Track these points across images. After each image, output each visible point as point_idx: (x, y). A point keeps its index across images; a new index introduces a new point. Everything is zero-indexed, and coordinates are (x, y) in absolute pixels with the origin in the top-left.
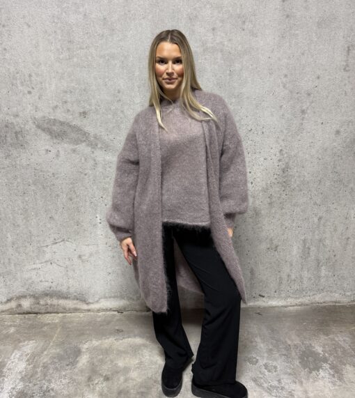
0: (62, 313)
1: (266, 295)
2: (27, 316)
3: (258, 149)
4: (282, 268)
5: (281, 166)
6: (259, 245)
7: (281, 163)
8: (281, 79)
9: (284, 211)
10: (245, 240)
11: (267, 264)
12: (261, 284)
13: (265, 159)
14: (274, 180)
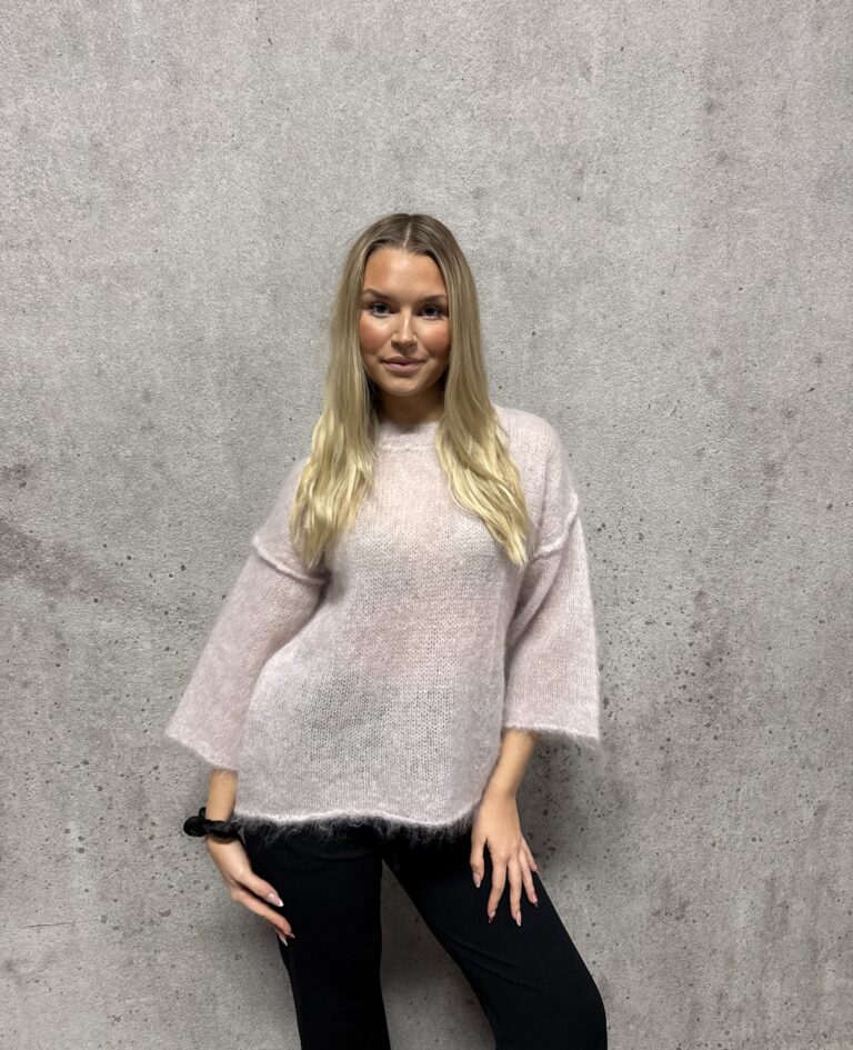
3: (626, 589)
4: (701, 973)
5: (699, 644)
6: (628, 902)
7: (699, 635)
8: (700, 363)
9: (707, 788)
10: (581, 888)
11: (652, 963)
12: (631, 1027)
13: (647, 623)
14: (679, 692)
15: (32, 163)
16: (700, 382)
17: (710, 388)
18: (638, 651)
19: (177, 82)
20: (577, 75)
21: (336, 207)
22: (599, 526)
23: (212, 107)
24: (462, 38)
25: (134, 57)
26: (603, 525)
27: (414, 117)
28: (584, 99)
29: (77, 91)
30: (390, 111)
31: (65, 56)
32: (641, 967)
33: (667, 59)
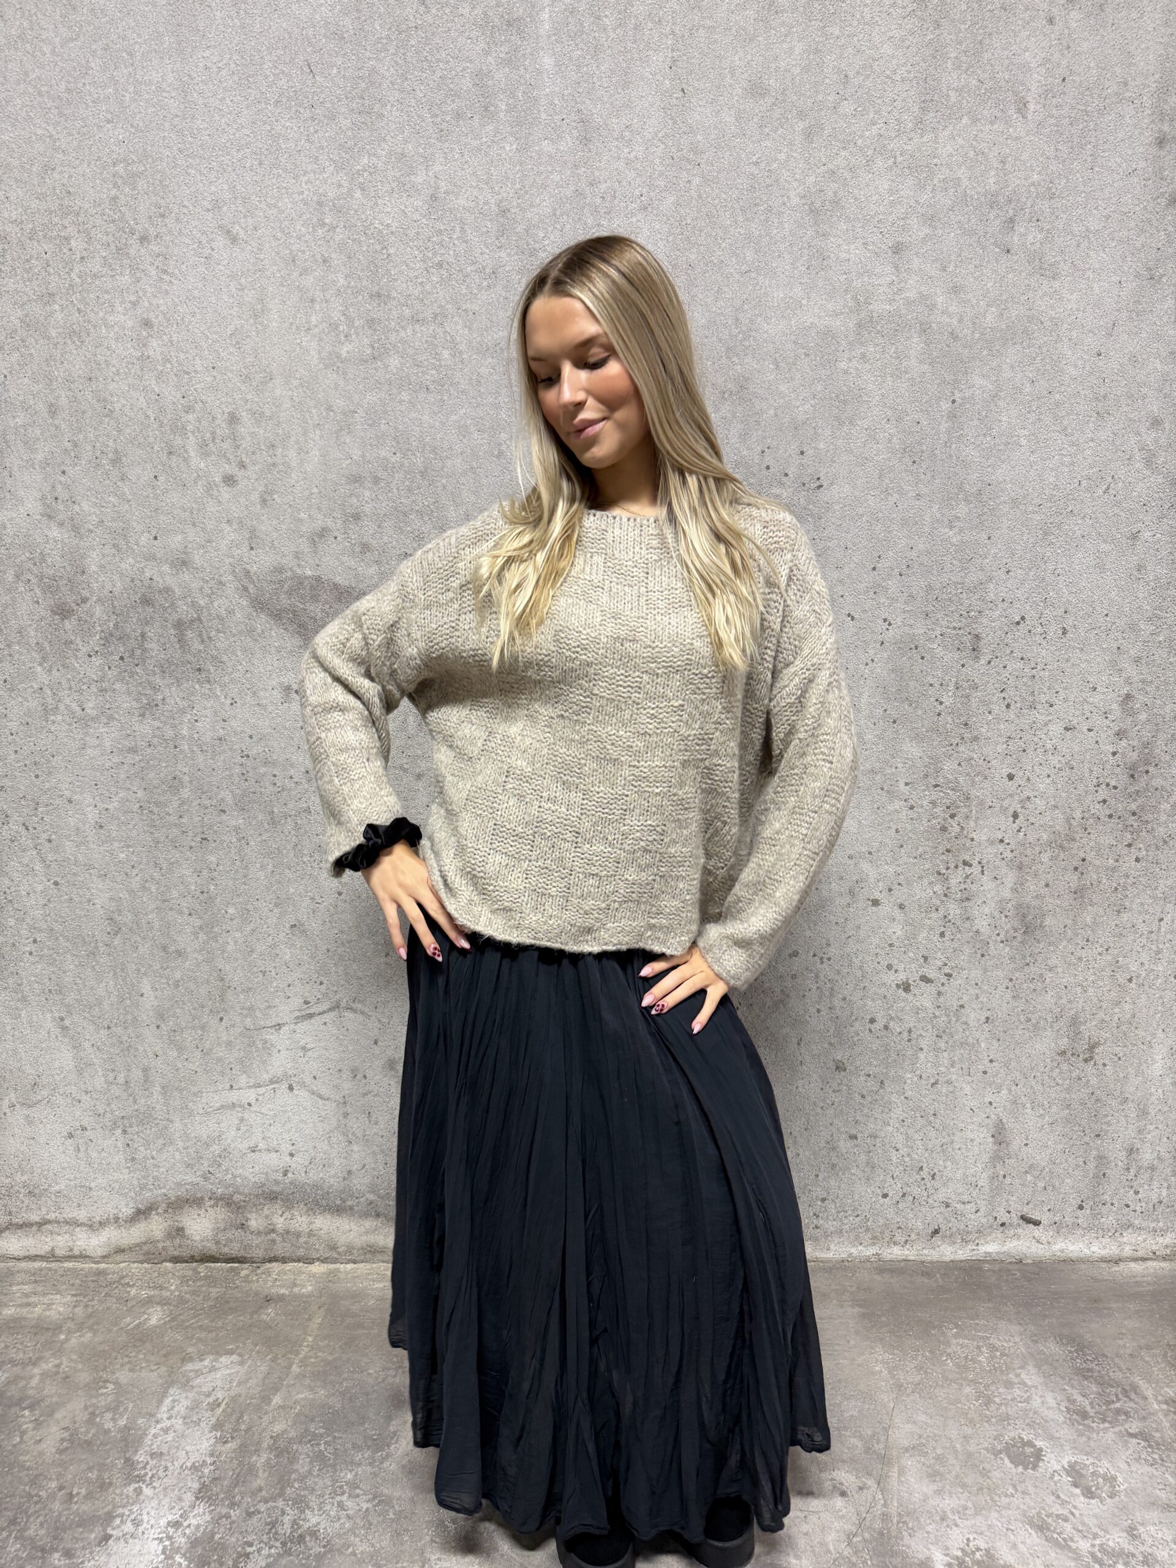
0: (324, 1261)
1: (1045, 1219)
2: (202, 1269)
3: (1045, 690)
4: (1109, 1124)
5: (1123, 754)
6: (1031, 1038)
7: (1124, 743)
8: (1138, 434)
9: (1125, 916)
10: (979, 1020)
11: (1054, 1109)
12: (1029, 1177)
13: (1067, 729)
14: (1098, 806)
15: (440, 232)
16: (1138, 455)
17: (1149, 462)
18: (1055, 760)
19: (586, 140)
20: (1012, 112)
21: (744, 268)
22: (1017, 619)
23: (621, 165)
24: (888, 77)
25: (544, 116)
26: (1023, 618)
27: (831, 166)
28: (1017, 138)
29: (487, 154)
30: (807, 162)
31: (476, 118)
32: (1042, 1112)
33: (1115, 88)
